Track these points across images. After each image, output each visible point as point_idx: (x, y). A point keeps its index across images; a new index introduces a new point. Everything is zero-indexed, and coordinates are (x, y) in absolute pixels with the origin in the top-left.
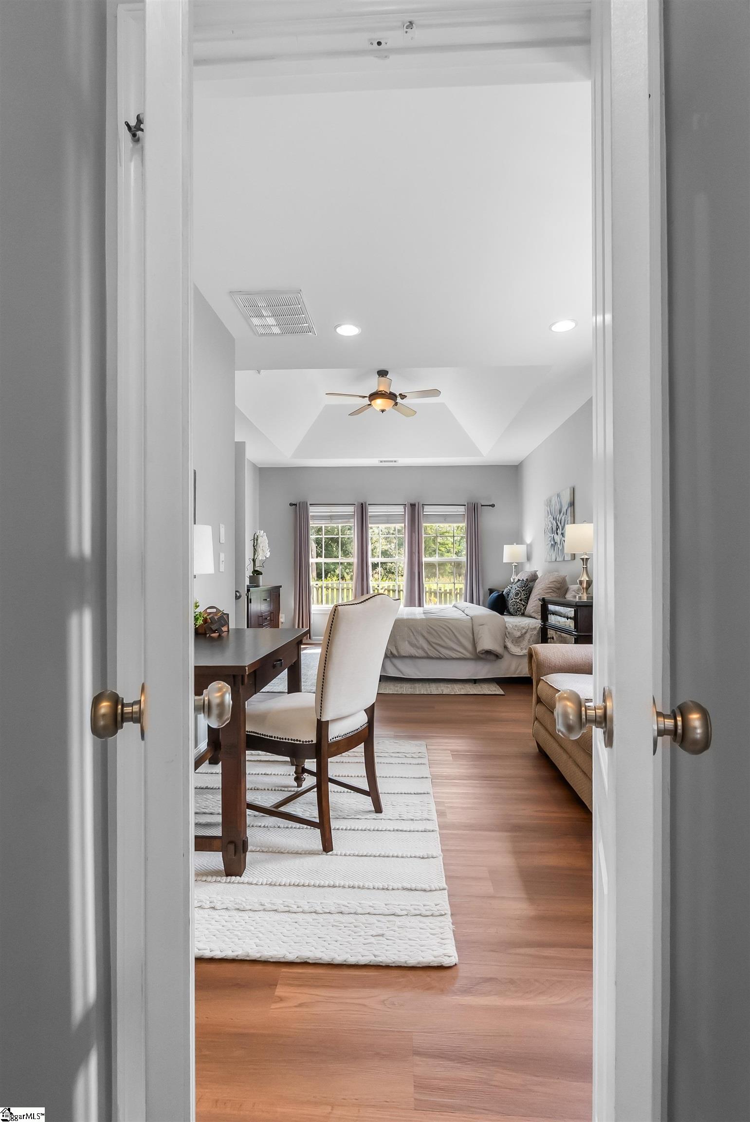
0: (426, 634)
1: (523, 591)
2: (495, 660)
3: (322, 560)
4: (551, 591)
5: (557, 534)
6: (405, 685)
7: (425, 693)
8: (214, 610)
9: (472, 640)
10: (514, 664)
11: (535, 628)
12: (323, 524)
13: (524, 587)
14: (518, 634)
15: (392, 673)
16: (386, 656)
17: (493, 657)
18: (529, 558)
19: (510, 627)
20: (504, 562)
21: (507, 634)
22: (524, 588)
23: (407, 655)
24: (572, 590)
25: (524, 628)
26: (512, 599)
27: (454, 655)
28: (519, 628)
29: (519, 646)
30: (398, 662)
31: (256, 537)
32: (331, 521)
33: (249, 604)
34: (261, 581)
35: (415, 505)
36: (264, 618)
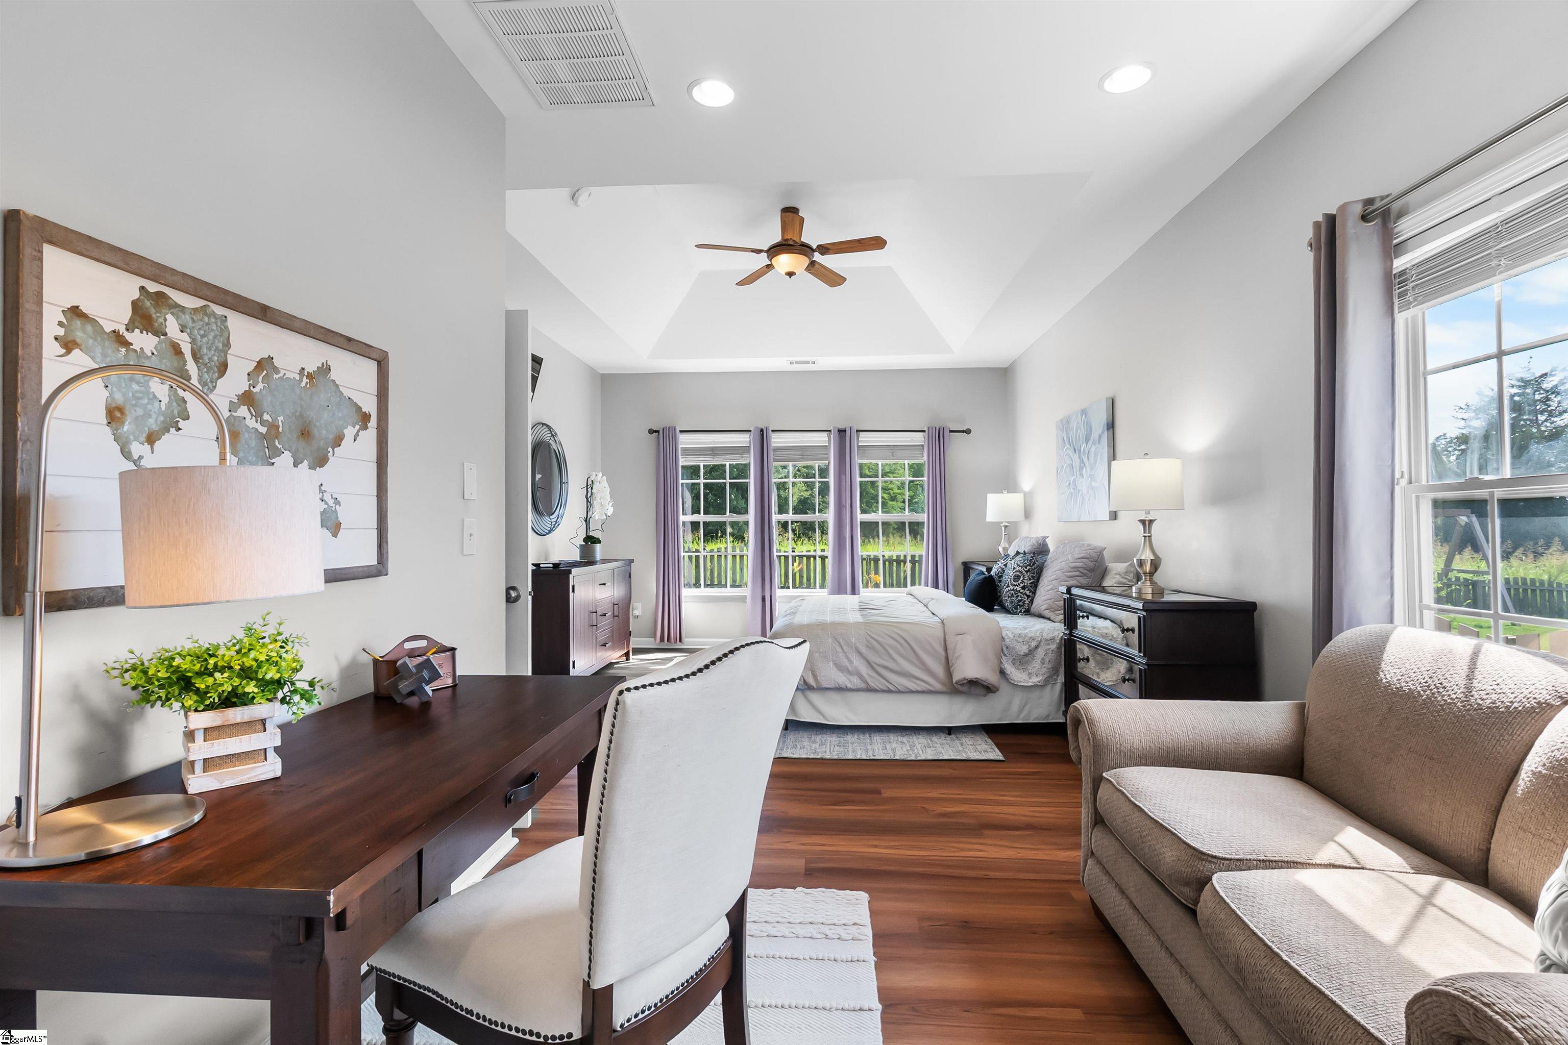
0: (864, 650)
1: (1027, 572)
2: (985, 696)
3: (701, 518)
4: (1077, 573)
5: (1082, 475)
6: (829, 739)
7: (864, 757)
8: (423, 643)
9: (943, 659)
10: (1017, 700)
11: (1053, 639)
12: (701, 462)
13: (1029, 565)
14: (1024, 649)
15: (807, 715)
16: (798, 689)
17: (982, 691)
18: (1028, 514)
19: (1009, 638)
20: (987, 521)
21: (1004, 649)
22: (1028, 567)
23: (833, 686)
24: (1114, 572)
25: (1034, 639)
26: (1008, 586)
27: (912, 686)
28: (1027, 640)
29: (1025, 670)
30: (815, 697)
31: (590, 483)
32: (713, 458)
33: (571, 594)
34: (598, 553)
35: (845, 431)
36: (600, 614)
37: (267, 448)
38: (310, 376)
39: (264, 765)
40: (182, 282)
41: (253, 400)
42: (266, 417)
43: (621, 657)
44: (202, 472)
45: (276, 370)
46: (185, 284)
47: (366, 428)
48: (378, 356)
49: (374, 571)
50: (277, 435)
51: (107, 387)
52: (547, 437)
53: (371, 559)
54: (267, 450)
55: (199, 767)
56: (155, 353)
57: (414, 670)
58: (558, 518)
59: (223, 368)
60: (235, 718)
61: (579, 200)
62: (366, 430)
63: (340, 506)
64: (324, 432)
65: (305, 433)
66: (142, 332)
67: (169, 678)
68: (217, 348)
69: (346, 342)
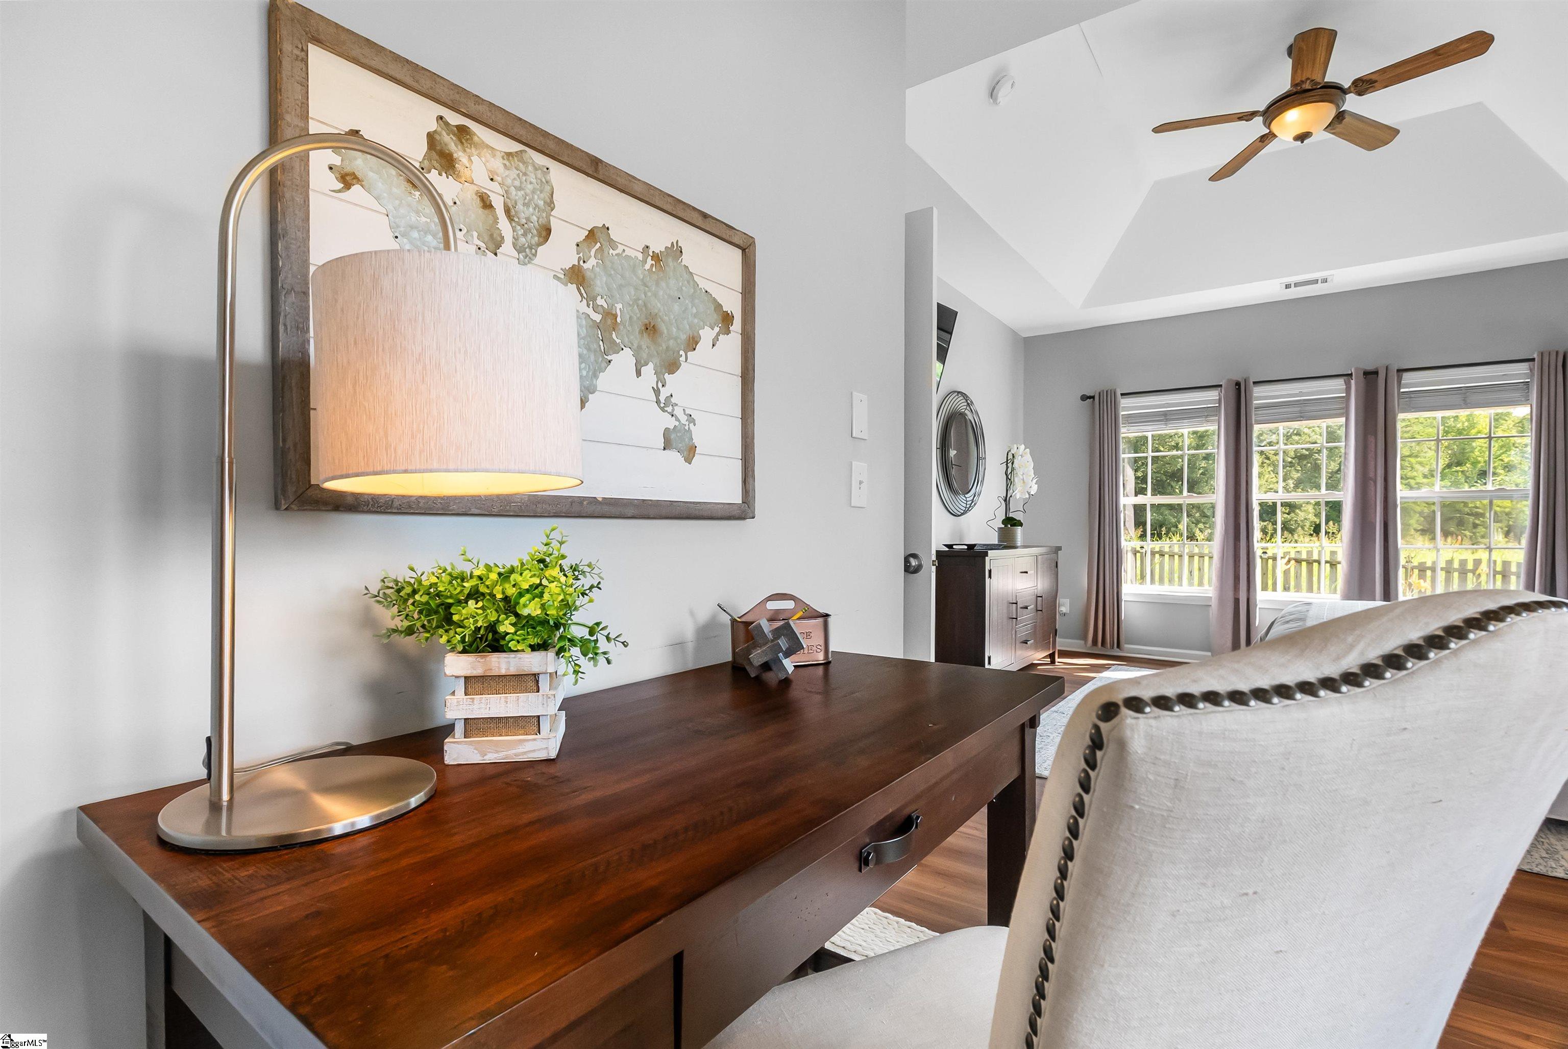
3: (1148, 499)
8: (789, 605)
12: (1150, 432)
31: (1010, 457)
32: (1166, 424)
33: (987, 580)
34: (1019, 537)
35: (1375, 373)
36: (1022, 606)
37: (602, 340)
38: (656, 258)
39: (534, 740)
40: (489, 114)
41: (583, 278)
42: (600, 301)
43: (1043, 658)
44: (373, 262)
45: (613, 244)
46: (493, 117)
47: (728, 332)
48: (742, 242)
49: (736, 512)
50: (615, 326)
51: (396, 237)
52: (962, 406)
53: (735, 497)
54: (601, 342)
55: (459, 729)
56: (458, 202)
57: (770, 636)
58: (975, 496)
59: (546, 232)
60: (499, 668)
61: (999, 95)
62: (728, 334)
63: (695, 425)
64: (675, 330)
65: (650, 329)
66: (440, 174)
67: (427, 603)
68: (537, 206)
69: (700, 218)
